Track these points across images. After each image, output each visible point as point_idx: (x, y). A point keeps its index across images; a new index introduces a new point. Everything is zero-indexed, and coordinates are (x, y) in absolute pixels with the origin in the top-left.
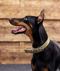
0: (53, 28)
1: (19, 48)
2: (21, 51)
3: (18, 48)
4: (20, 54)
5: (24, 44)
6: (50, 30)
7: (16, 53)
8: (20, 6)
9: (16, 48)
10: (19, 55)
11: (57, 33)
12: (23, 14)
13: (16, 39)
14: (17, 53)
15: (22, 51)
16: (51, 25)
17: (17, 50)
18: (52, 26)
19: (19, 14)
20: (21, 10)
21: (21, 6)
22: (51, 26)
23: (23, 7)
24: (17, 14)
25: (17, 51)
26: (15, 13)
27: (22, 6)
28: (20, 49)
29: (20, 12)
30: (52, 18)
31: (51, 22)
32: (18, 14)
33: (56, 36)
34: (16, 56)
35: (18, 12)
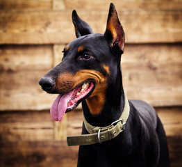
0: (151, 67)
1: (53, 129)
2: (58, 138)
3: (49, 128)
6: (140, 72)
7: (44, 144)
8: (52, 7)
9: (44, 128)
12: (60, 31)
13: (42, 102)
15: (62, 137)
16: (145, 58)
17: (46, 135)
18: (147, 61)
19: (49, 30)
20: (56, 20)
21: (54, 8)
22: (144, 62)
23: (60, 11)
24: (43, 30)
25: (49, 138)
26: (38, 28)
27: (57, 6)
28: (56, 130)
29: (52, 25)
30: (146, 39)
31: (144, 50)
32: (45, 30)
33: (159, 89)
35: (47, 24)
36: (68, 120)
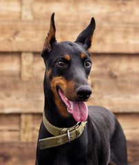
0: (112, 76)
1: (19, 131)
2: (23, 140)
3: (15, 131)
4: (22, 146)
5: (33, 120)
6: (102, 80)
7: (10, 145)
8: (20, 17)
9: (10, 131)
10: (20, 148)
11: (121, 89)
12: (28, 40)
13: (10, 106)
14: (13, 143)
15: (27, 139)
16: (106, 68)
17: (12, 137)
18: (108, 69)
19: (18, 39)
20: (24, 29)
21: (23, 18)
22: (105, 71)
23: (29, 21)
24: (12, 39)
25: (15, 140)
26: (7, 36)
27: (25, 17)
29: (21, 34)
30: (107, 49)
31: (106, 60)
32: (14, 39)
33: (119, 96)
34: (12, 151)
35: (16, 33)
36: (33, 123)
